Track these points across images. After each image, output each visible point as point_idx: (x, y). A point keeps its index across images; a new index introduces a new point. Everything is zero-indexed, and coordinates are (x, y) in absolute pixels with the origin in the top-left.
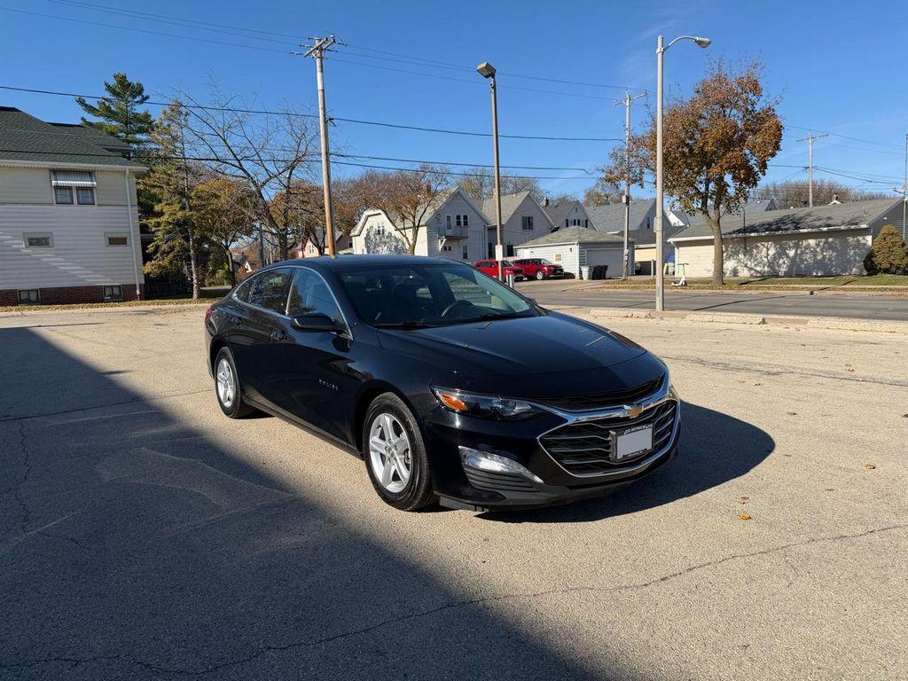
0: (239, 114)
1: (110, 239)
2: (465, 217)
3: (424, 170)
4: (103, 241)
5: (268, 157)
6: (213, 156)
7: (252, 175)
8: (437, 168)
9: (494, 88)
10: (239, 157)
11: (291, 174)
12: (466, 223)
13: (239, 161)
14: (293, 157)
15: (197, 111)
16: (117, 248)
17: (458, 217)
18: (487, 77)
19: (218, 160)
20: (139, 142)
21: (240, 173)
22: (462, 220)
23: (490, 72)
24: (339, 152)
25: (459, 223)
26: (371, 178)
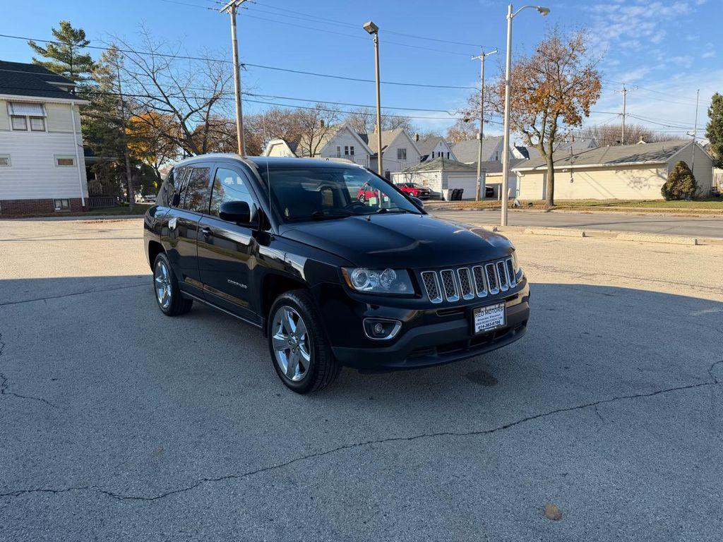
0: (167, 58)
1: (59, 160)
2: (352, 148)
3: (319, 108)
4: (53, 162)
5: (191, 95)
6: (145, 93)
7: (177, 109)
8: (329, 106)
9: (377, 43)
10: (166, 95)
11: (209, 109)
12: (352, 153)
13: (166, 97)
14: (211, 95)
15: (131, 55)
16: (65, 168)
17: (346, 148)
18: (371, 33)
19: (149, 96)
20: (82, 79)
21: (168, 107)
22: (349, 150)
23: (373, 29)
24: (250, 92)
25: (347, 153)
26: (275, 114)
